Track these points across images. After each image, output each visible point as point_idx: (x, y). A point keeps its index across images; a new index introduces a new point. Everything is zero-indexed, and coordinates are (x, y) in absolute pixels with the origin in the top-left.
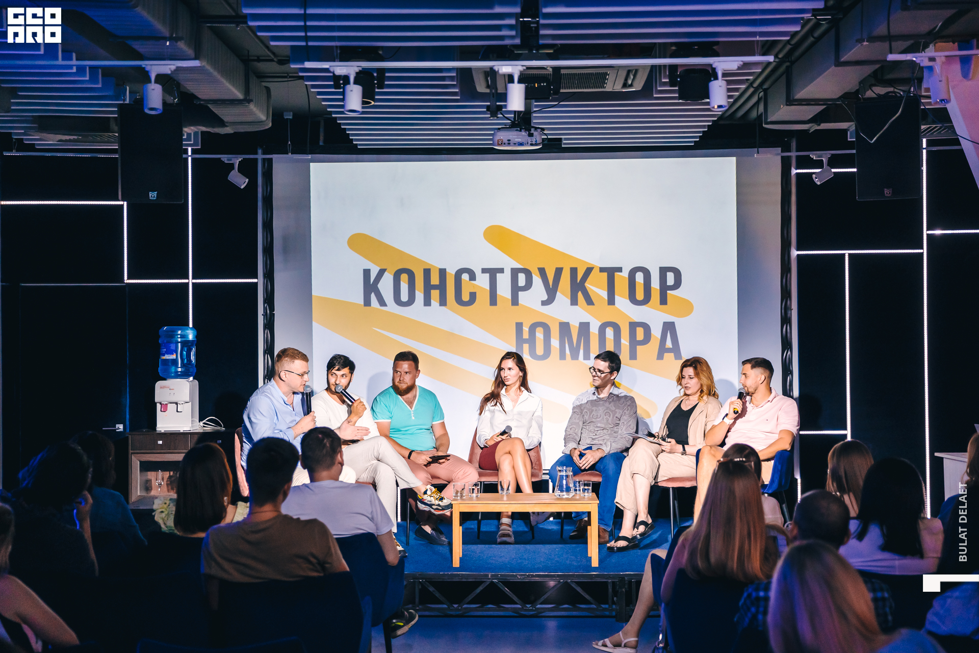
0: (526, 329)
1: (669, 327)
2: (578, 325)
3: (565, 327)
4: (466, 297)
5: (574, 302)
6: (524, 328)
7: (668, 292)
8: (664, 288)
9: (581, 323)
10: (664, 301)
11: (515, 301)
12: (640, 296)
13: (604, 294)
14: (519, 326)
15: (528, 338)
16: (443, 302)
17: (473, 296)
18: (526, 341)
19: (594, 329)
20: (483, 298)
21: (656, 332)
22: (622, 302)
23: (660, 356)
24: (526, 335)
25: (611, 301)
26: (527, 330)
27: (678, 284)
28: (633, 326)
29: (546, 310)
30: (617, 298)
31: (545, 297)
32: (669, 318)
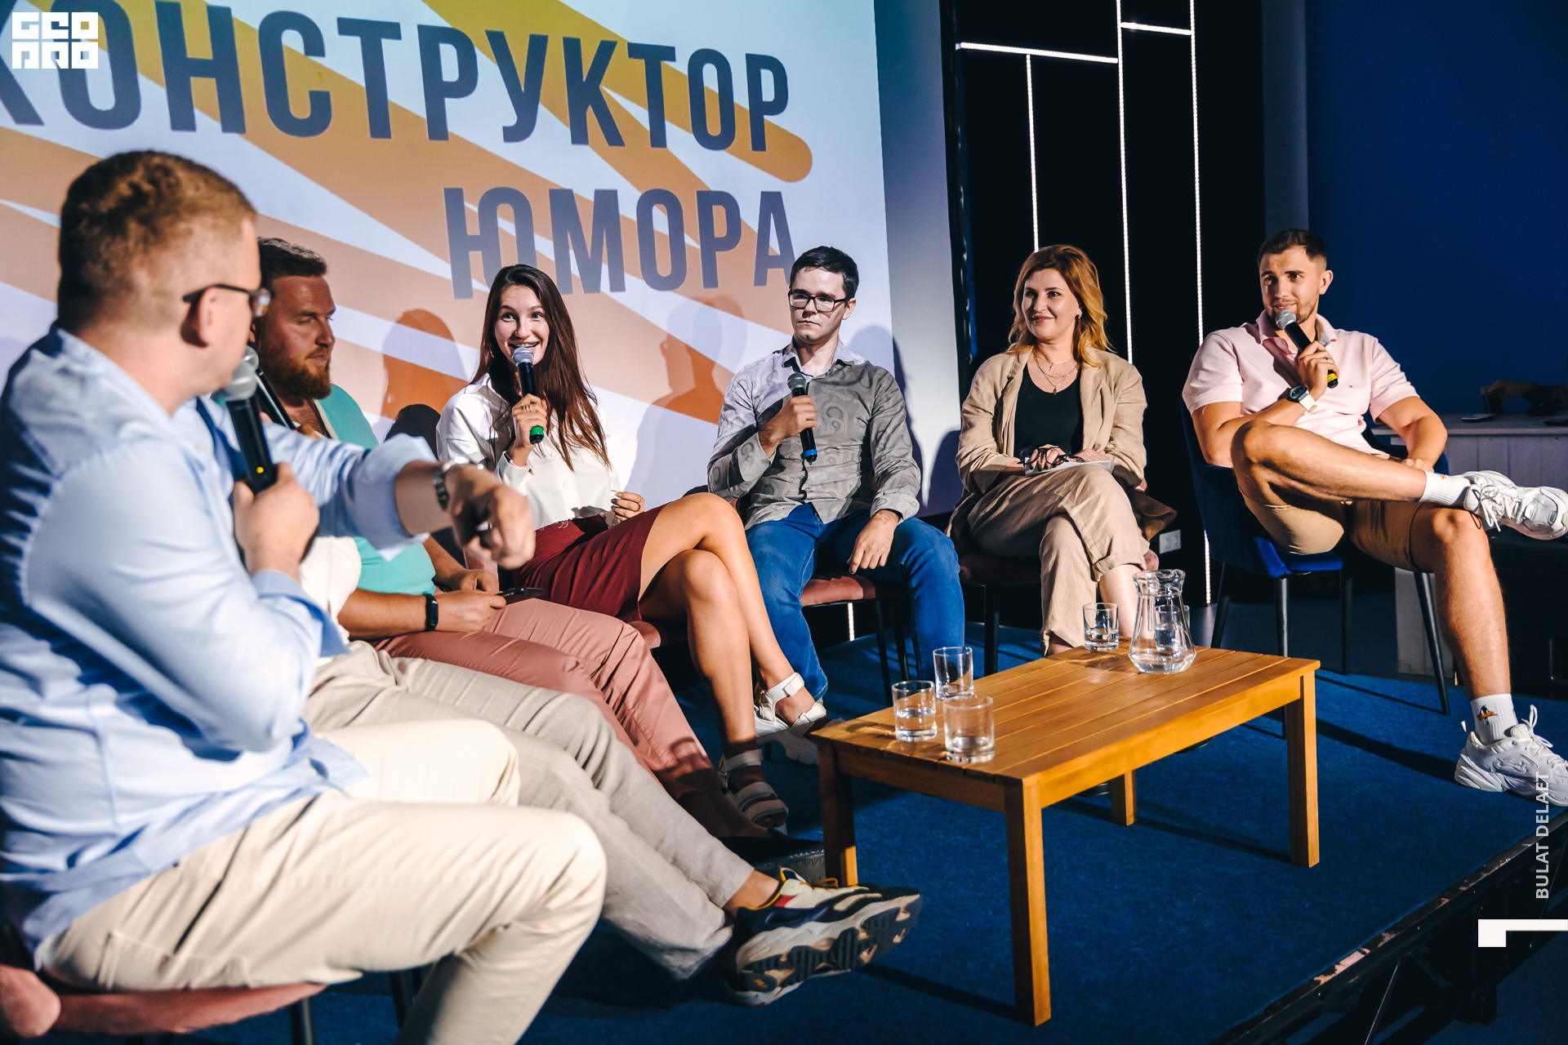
0: (472, 207)
1: (772, 204)
2: (591, 198)
3: (562, 200)
4: (300, 108)
5: (579, 136)
6: (467, 204)
7: (766, 117)
8: (759, 109)
9: (598, 193)
10: (759, 143)
11: (437, 126)
12: (714, 128)
13: (641, 115)
14: (454, 198)
15: (478, 233)
16: (233, 120)
17: (321, 102)
18: (474, 244)
19: (628, 209)
20: (350, 113)
21: (750, 216)
22: (680, 140)
23: (760, 279)
24: (473, 228)
25: (658, 137)
26: (476, 209)
27: (780, 102)
28: (708, 199)
29: (515, 153)
30: (670, 128)
31: (512, 119)
32: (773, 184)
